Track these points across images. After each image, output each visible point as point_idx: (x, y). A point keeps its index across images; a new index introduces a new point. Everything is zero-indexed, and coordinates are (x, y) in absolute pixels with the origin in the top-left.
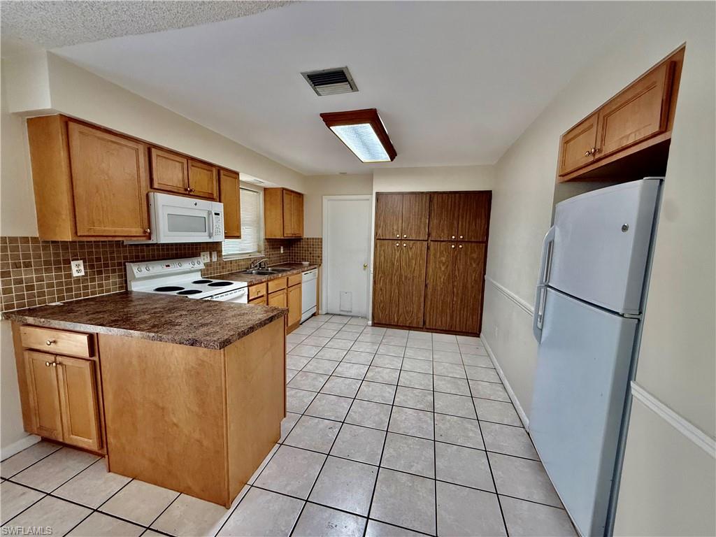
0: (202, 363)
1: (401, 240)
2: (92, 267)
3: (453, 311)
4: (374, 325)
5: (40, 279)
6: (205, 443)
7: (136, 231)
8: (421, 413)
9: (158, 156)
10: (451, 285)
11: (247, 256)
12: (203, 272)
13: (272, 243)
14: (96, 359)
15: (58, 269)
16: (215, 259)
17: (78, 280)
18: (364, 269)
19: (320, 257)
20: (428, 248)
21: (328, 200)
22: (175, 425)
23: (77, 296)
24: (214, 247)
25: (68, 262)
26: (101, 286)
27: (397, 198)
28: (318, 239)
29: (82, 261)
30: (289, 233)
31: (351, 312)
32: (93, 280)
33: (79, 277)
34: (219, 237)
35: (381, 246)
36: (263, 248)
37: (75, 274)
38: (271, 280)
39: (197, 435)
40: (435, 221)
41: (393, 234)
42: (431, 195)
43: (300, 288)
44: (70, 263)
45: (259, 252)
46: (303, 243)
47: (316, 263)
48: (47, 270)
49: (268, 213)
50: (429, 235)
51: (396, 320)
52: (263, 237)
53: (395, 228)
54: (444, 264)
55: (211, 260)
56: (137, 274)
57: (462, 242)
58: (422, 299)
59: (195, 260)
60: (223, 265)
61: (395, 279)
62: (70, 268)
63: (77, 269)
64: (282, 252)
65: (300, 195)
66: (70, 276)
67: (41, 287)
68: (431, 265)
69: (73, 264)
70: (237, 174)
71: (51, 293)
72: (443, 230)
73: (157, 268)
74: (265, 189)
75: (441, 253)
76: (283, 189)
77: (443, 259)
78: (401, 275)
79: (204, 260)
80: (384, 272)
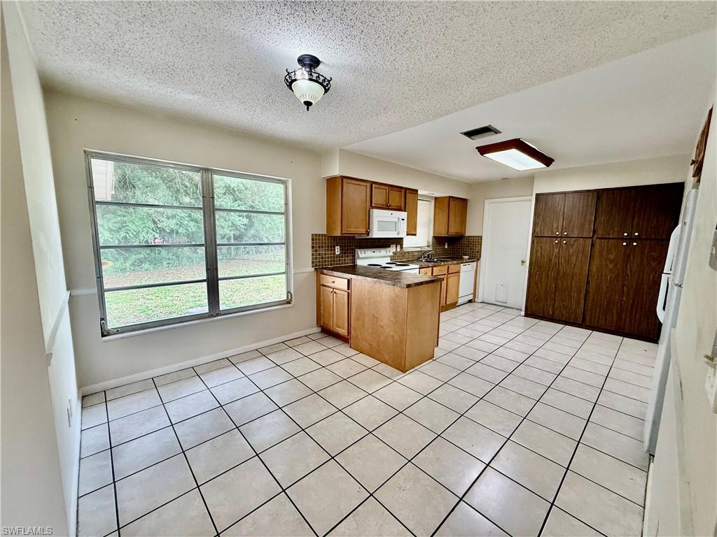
1: (561, 237)
2: (342, 250)
3: (622, 311)
4: (527, 315)
6: (396, 337)
7: (363, 231)
8: (547, 373)
9: (376, 188)
10: (620, 283)
11: (419, 249)
12: (392, 258)
13: (438, 240)
14: (349, 291)
15: (331, 250)
16: (398, 250)
17: (337, 256)
18: (522, 265)
19: (479, 252)
20: (593, 245)
21: (490, 203)
22: (382, 327)
23: (336, 264)
24: (398, 241)
25: (334, 247)
26: (345, 260)
27: (558, 198)
28: (479, 237)
29: (339, 247)
30: (454, 230)
31: (506, 303)
32: (343, 255)
34: (403, 234)
35: (537, 243)
36: (431, 244)
37: (337, 253)
38: (435, 266)
39: (391, 333)
40: (602, 218)
41: (553, 232)
42: (599, 194)
43: (459, 276)
45: (428, 246)
46: (465, 241)
47: (475, 257)
48: (328, 250)
49: (437, 217)
50: (594, 232)
51: (551, 313)
52: (432, 235)
53: (555, 226)
54: (611, 261)
55: (396, 250)
56: (361, 256)
57: (636, 239)
58: (582, 296)
59: (388, 249)
60: (403, 254)
61: (553, 274)
62: (335, 250)
63: (338, 251)
64: (446, 247)
65: (464, 201)
66: (335, 253)
67: (326, 258)
68: (596, 262)
69: (336, 247)
70: (417, 191)
71: (328, 262)
72: (613, 228)
73: (369, 253)
74: (436, 198)
75: (609, 251)
76: (450, 197)
77: (611, 257)
78: (559, 270)
79: (392, 249)
80: (540, 267)
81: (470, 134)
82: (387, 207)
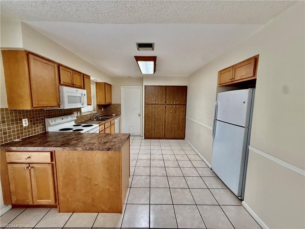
0: (110, 158)
1: (155, 104)
2: (31, 121)
3: (175, 131)
4: (145, 138)
5: (9, 129)
7: (55, 104)
8: (176, 168)
9: (62, 69)
10: (174, 121)
11: (89, 113)
12: (75, 121)
13: (100, 106)
14: (54, 162)
15: (17, 123)
16: (79, 115)
17: (25, 128)
18: (139, 116)
19: (120, 112)
20: (165, 107)
21: (123, 88)
22: (96, 185)
23: (25, 135)
24: (79, 110)
25: (21, 120)
26: (35, 130)
27: (153, 88)
28: (119, 104)
29: (27, 119)
30: (108, 102)
31: (134, 134)
32: (32, 128)
33: (26, 126)
34: (85, 105)
35: (147, 107)
36: (96, 109)
37: (24, 125)
38: (105, 123)
40: (168, 97)
41: (152, 102)
42: (166, 87)
43: (114, 125)
44: (22, 120)
45: (94, 110)
46: (112, 106)
47: (118, 114)
48: (13, 124)
49: (98, 93)
50: (166, 102)
51: (154, 136)
52: (96, 104)
53: (153, 99)
54: (171, 113)
55: (77, 115)
56: (51, 124)
57: (178, 104)
58: (164, 127)
60: (82, 117)
61: (153, 120)
62: (22, 122)
63: (25, 123)
64: (103, 110)
65: (110, 85)
66: (22, 126)
67: (10, 132)
68: (167, 114)
69: (23, 120)
70: (89, 76)
71: (14, 135)
72: (171, 101)
73: (59, 120)
74: (96, 83)
75: (170, 109)
76: (105, 83)
77: (171, 111)
78: (155, 118)
79: (75, 115)
80: (149, 117)
81: (141, 46)
82: (73, 86)
